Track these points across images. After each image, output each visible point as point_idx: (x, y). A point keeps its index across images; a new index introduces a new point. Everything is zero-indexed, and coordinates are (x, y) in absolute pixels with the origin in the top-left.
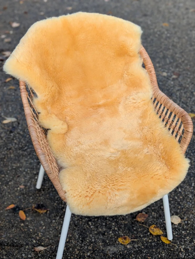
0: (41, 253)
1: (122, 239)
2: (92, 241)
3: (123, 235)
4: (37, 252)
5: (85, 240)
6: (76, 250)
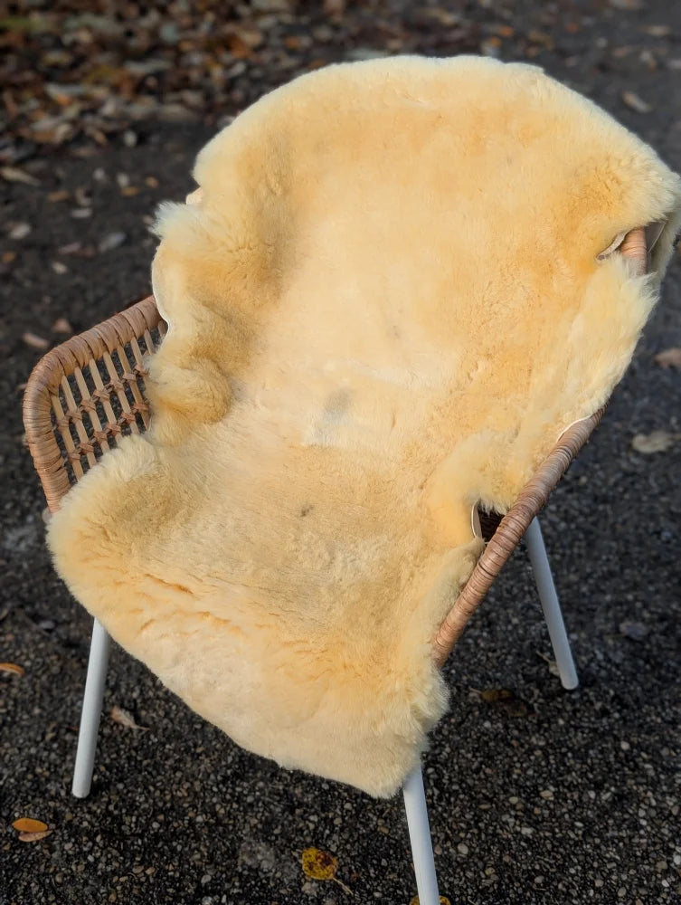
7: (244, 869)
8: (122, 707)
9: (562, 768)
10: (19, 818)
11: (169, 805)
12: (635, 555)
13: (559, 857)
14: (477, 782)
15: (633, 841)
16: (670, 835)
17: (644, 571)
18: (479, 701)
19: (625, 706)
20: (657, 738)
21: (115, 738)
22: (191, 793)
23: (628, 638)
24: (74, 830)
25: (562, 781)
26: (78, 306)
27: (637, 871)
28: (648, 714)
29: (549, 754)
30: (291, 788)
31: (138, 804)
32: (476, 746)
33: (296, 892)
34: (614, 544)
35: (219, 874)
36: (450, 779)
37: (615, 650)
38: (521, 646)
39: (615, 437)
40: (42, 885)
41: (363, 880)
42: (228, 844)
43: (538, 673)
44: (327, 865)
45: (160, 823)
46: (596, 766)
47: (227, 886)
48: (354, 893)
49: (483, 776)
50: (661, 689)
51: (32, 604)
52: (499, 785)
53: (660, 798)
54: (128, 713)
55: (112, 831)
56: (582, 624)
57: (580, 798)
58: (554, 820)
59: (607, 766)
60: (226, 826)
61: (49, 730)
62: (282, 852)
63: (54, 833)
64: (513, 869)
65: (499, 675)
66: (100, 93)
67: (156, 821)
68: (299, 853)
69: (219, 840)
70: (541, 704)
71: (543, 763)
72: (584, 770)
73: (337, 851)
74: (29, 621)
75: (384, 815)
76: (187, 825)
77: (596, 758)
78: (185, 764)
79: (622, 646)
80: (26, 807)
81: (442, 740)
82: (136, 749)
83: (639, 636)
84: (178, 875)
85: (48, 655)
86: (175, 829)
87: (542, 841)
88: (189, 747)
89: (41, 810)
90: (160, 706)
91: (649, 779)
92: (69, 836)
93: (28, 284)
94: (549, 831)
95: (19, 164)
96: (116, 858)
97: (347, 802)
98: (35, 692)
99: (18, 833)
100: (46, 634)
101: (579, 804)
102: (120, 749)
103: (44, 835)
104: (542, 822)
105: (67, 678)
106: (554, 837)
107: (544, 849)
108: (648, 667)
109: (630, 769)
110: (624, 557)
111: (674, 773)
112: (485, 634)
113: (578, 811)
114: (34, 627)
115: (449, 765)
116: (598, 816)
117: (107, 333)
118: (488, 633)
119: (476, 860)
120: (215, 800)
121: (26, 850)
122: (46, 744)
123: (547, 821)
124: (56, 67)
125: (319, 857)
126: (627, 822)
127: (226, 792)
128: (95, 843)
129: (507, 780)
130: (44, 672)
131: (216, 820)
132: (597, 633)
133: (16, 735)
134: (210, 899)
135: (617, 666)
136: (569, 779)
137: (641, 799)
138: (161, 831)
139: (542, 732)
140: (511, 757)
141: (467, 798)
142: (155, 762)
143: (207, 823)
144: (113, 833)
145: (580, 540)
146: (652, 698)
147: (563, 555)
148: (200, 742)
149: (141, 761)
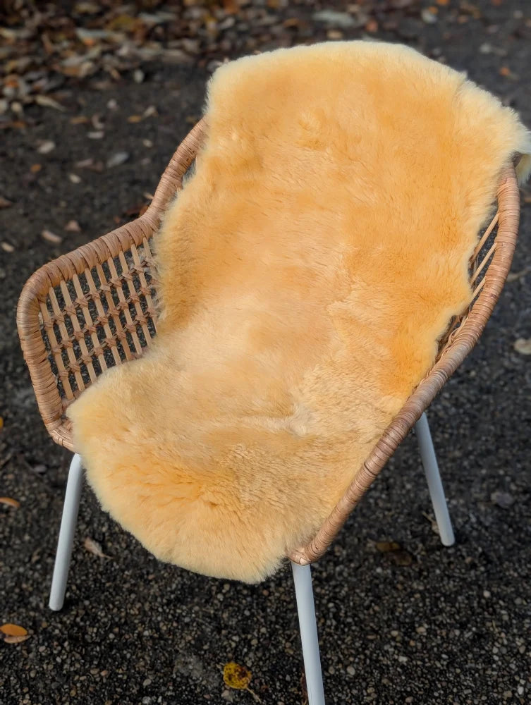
0: (86, 555)
1: (236, 671)
2: (183, 619)
3: (249, 664)
4: (84, 548)
5: (175, 606)
6: (138, 605)
7: (177, 676)
8: (93, 538)
9: (435, 609)
10: (5, 623)
11: (123, 620)
12: (508, 438)
13: (427, 682)
14: (367, 617)
15: (487, 672)
16: (516, 670)
17: (515, 451)
18: (374, 550)
19: (489, 562)
20: (513, 589)
21: (86, 563)
22: (141, 613)
23: (497, 506)
24: (48, 635)
25: (434, 621)
26: (87, 210)
27: (488, 698)
28: (508, 569)
29: (426, 598)
30: (220, 613)
31: (99, 618)
32: (369, 587)
33: (217, 697)
34: (492, 428)
35: (158, 679)
36: (346, 613)
37: (486, 516)
38: (412, 508)
39: (501, 340)
40: (19, 678)
41: (270, 691)
42: (167, 655)
43: (423, 530)
44: (243, 677)
45: (115, 634)
46: (462, 610)
47: (163, 689)
48: (262, 701)
49: (372, 612)
50: (520, 549)
51: (30, 450)
52: (384, 620)
53: (511, 638)
54: (98, 544)
55: (77, 638)
56: (461, 492)
57: (447, 635)
58: (425, 652)
59: (471, 610)
60: (166, 640)
61: (35, 553)
62: (209, 664)
63: (32, 637)
64: (389, 690)
65: (392, 530)
66: (119, 37)
67: (113, 633)
68: (222, 666)
69: (160, 652)
70: (423, 556)
71: (421, 605)
72: (452, 612)
73: (252, 666)
74: (27, 465)
75: (291, 639)
76: (136, 638)
77: (463, 603)
78: (139, 588)
79: (492, 512)
80: (12, 615)
81: (342, 581)
82: (101, 573)
83: (506, 505)
84: (125, 677)
85: (40, 493)
86: (127, 640)
87: (415, 668)
88: (143, 574)
89: (24, 618)
90: (123, 540)
91: (504, 623)
92: (43, 641)
93: (49, 190)
94: (421, 661)
95: (50, 93)
96: (78, 661)
97: (263, 626)
98: (27, 522)
99: (4, 636)
100: (39, 476)
101: (446, 640)
102: (88, 573)
103: (24, 638)
104: (416, 652)
105: (52, 513)
106: (423, 666)
107: (415, 675)
108: (511, 530)
109: (489, 614)
110: (500, 438)
111: (523, 619)
112: (384, 496)
113: (445, 645)
114: (31, 469)
115: (346, 601)
116: (460, 651)
117: (88, 254)
118: (387, 495)
119: (361, 681)
120: (159, 618)
121: (9, 649)
122: (31, 565)
123: (420, 652)
124: (86, 14)
125: (237, 670)
126: (483, 657)
127: (169, 613)
128: (63, 647)
129: (391, 617)
130: (35, 507)
131: (159, 635)
132: (473, 500)
133: (9, 556)
134: (149, 698)
135: (486, 528)
136: (440, 618)
137: (496, 638)
138: (116, 641)
139: (422, 578)
140: (396, 598)
141: (358, 629)
142: (115, 585)
143: (151, 637)
144: (78, 640)
145: (466, 423)
146: (511, 556)
147: (451, 435)
148: (152, 571)
149: (104, 584)
